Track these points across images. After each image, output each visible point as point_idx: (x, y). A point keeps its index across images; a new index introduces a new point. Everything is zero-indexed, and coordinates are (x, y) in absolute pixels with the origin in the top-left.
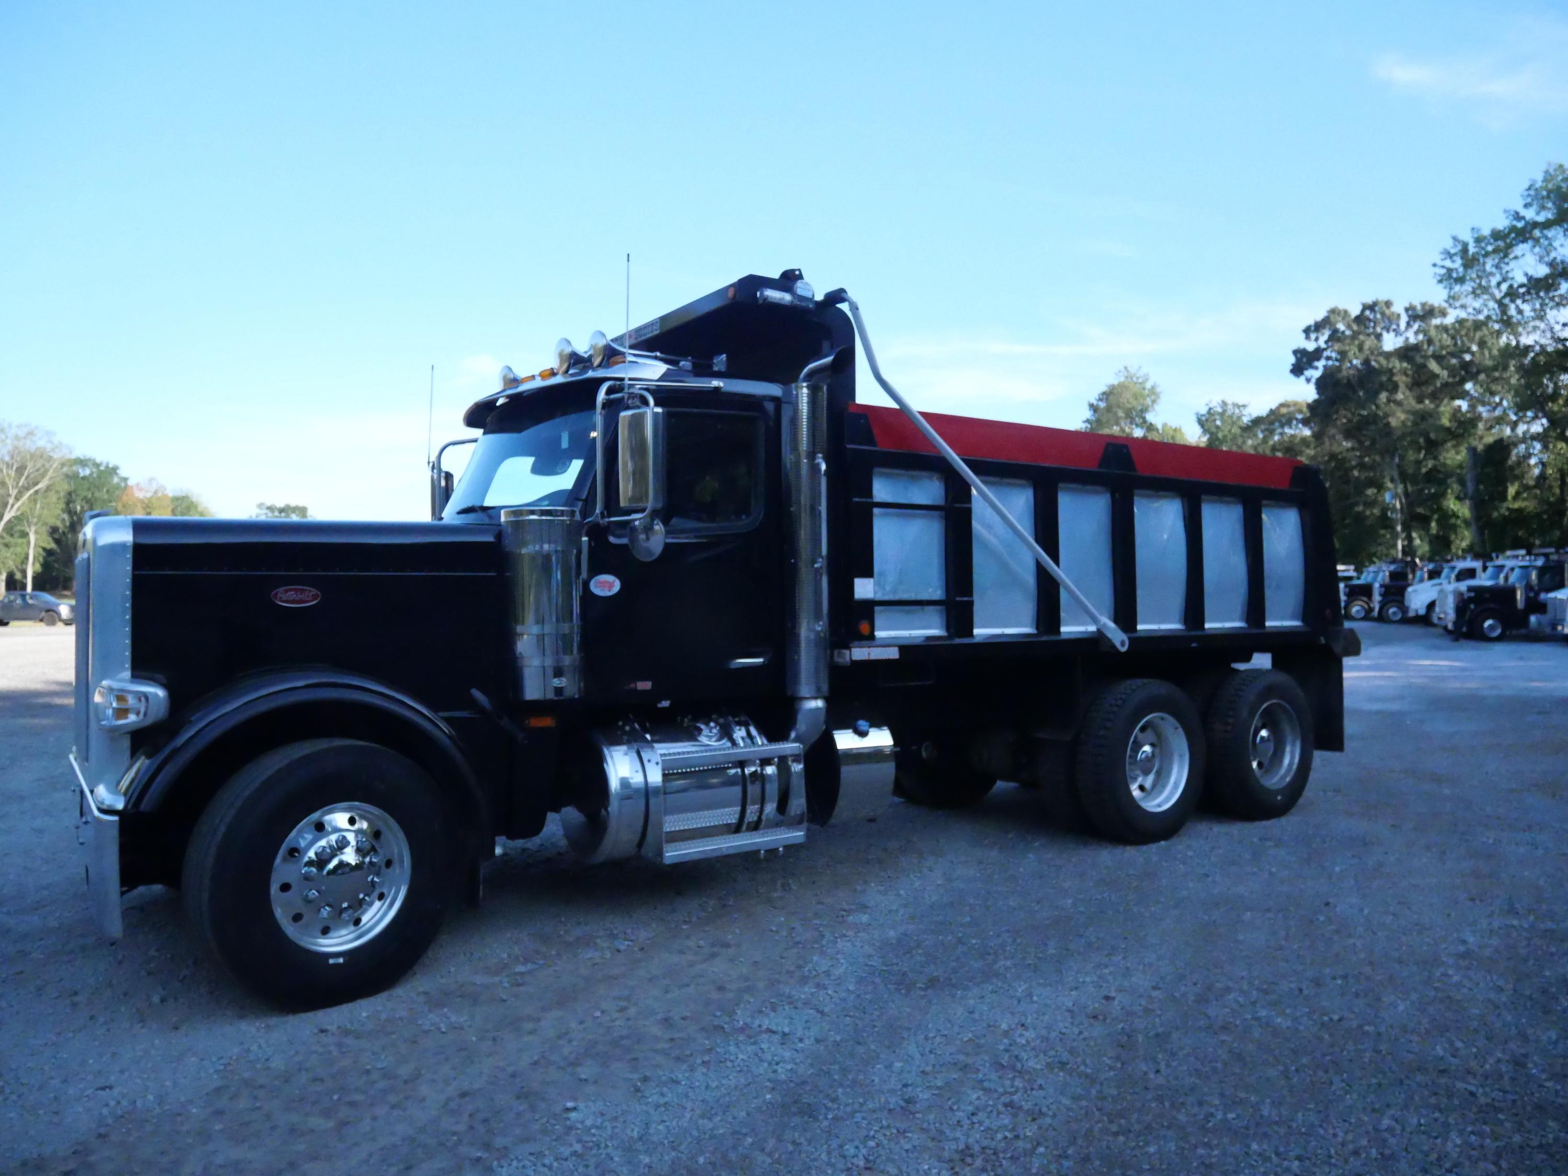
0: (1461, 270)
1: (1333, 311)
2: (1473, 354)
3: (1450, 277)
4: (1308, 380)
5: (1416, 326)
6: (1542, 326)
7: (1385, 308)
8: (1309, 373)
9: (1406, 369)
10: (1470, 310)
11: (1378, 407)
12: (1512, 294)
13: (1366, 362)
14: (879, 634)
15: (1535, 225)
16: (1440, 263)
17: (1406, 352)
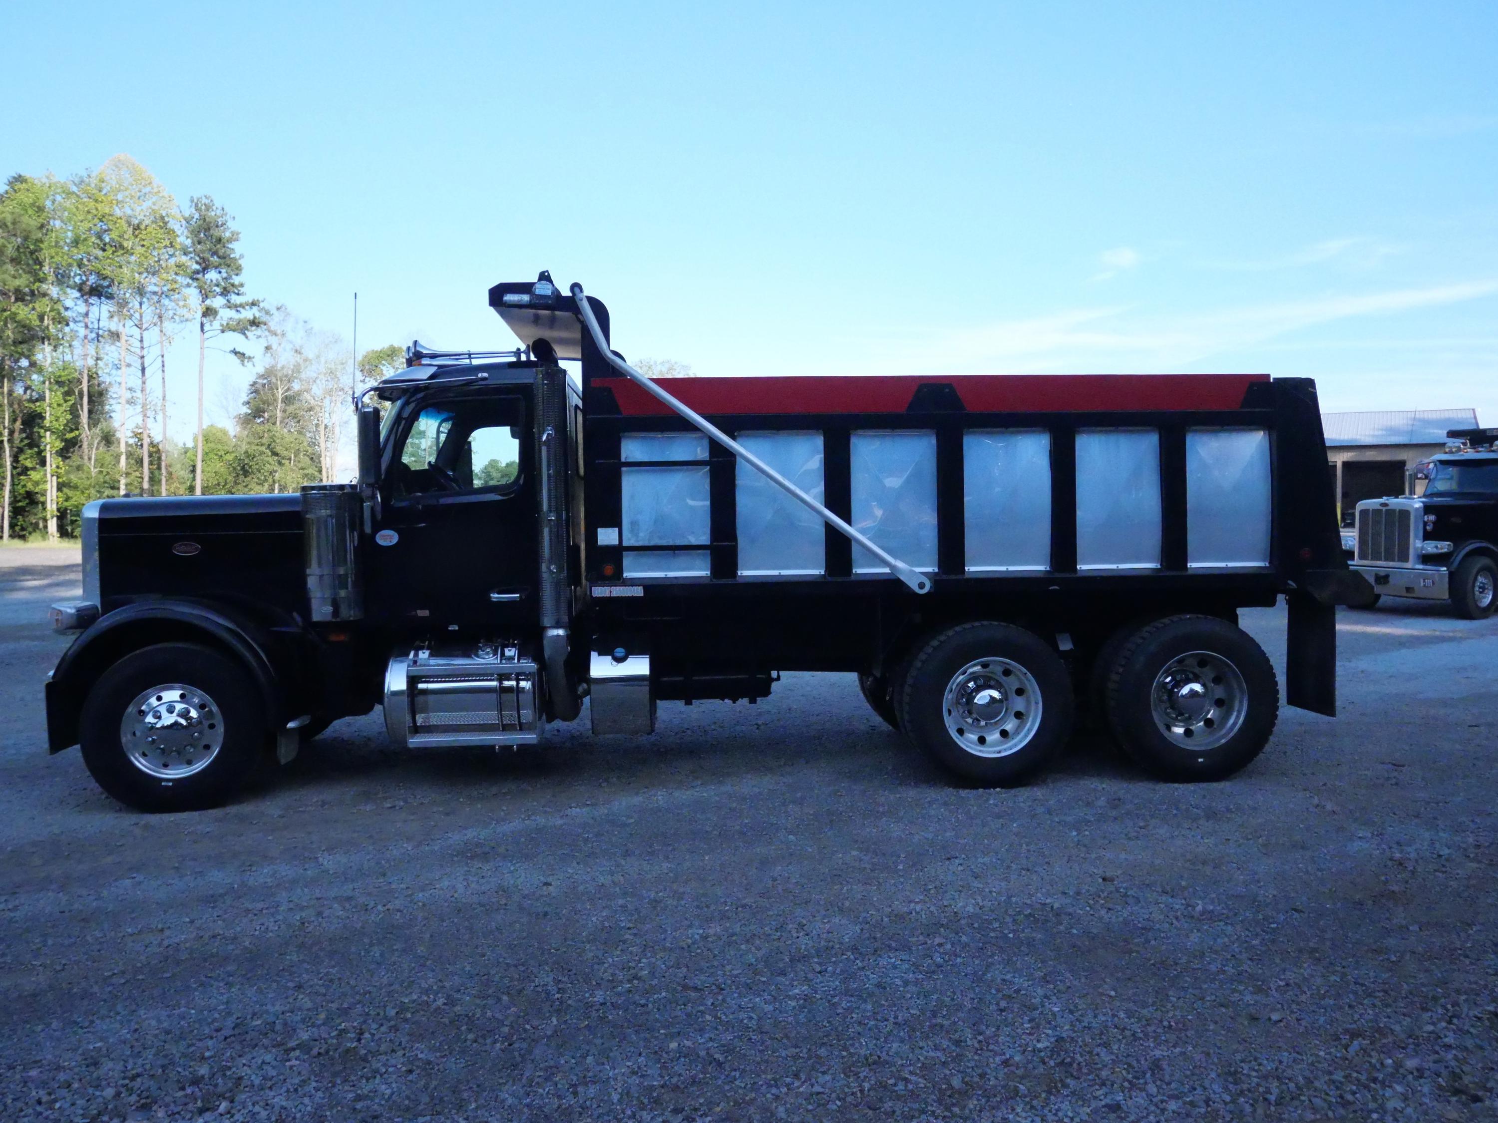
14: (627, 575)
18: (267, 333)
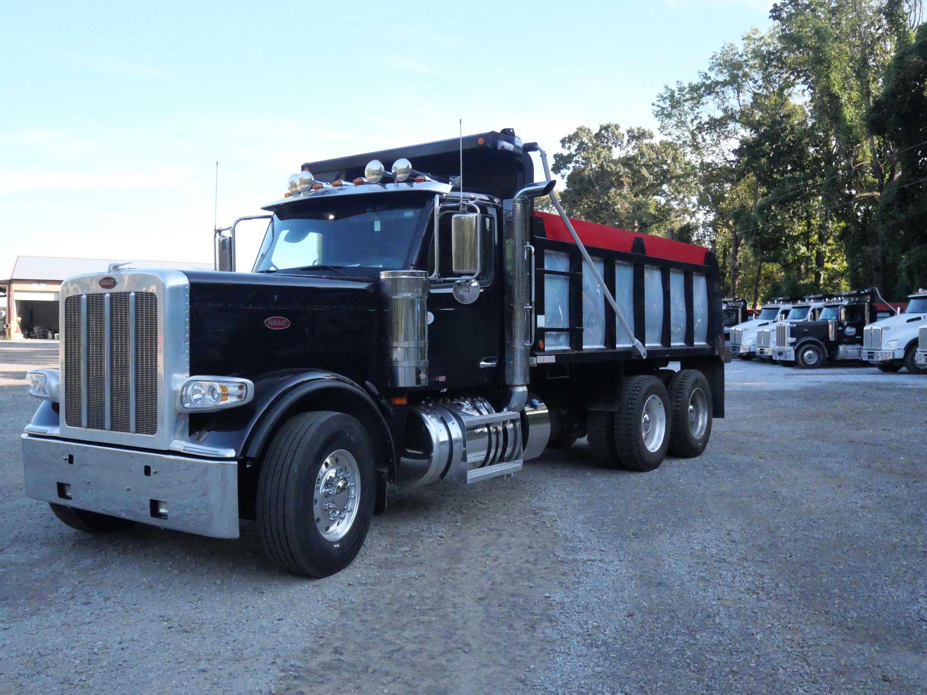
0: (669, 109)
1: (580, 129)
2: (669, 165)
3: (663, 114)
4: (563, 176)
5: (633, 143)
6: (717, 151)
7: (614, 130)
8: (563, 171)
9: (627, 172)
10: (674, 137)
11: (609, 198)
12: (700, 128)
13: (602, 166)
14: (546, 349)
15: (717, 83)
16: (657, 103)
17: (627, 162)
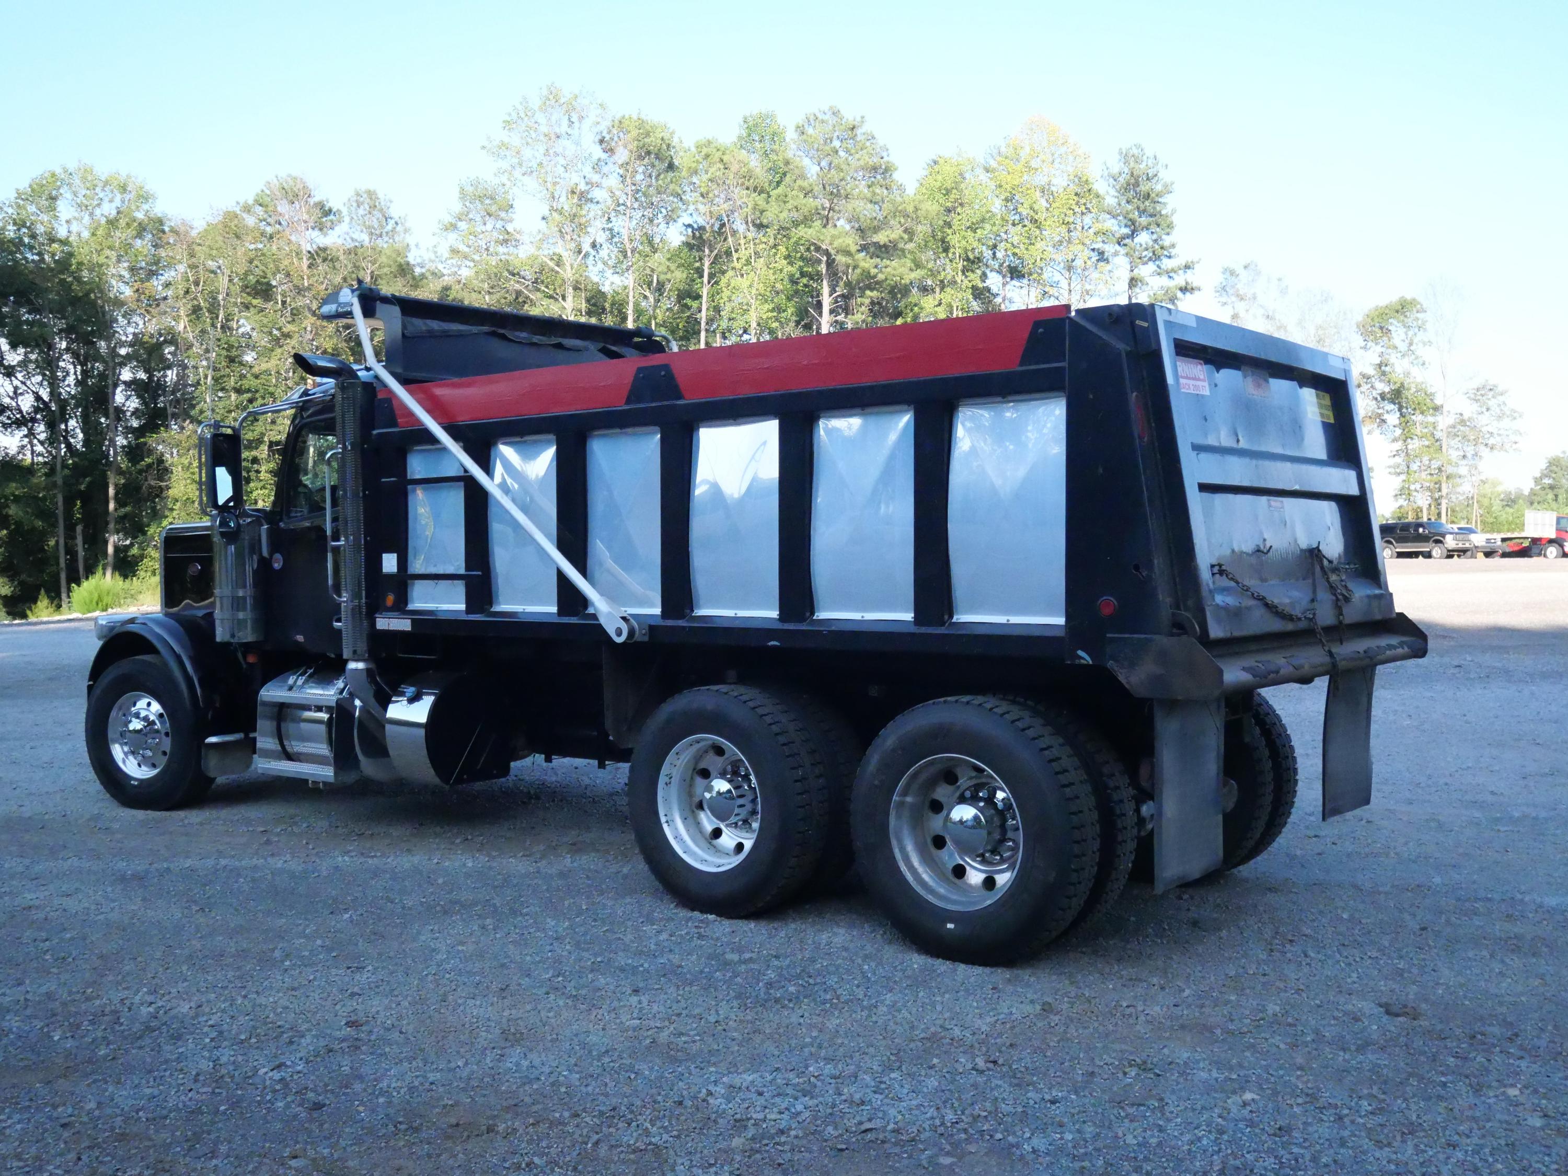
18: (1234, 299)
